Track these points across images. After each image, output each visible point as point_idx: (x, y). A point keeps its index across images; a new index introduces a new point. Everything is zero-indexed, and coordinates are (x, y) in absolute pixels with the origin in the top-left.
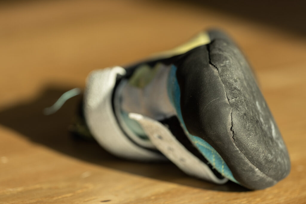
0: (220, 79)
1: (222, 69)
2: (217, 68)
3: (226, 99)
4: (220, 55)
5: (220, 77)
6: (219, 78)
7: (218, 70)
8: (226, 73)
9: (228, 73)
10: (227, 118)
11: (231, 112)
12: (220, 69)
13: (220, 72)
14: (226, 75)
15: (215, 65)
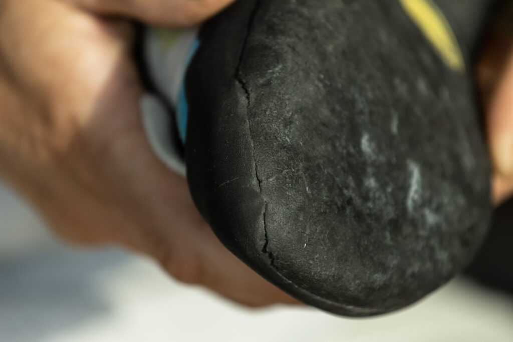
0: (247, 125)
1: (257, 96)
2: (247, 92)
3: (255, 182)
4: (266, 47)
5: (249, 119)
6: (245, 122)
7: (248, 98)
8: (264, 106)
9: (271, 105)
10: (255, 226)
11: (263, 211)
12: (253, 95)
13: (251, 106)
14: (265, 111)
15: (244, 81)
